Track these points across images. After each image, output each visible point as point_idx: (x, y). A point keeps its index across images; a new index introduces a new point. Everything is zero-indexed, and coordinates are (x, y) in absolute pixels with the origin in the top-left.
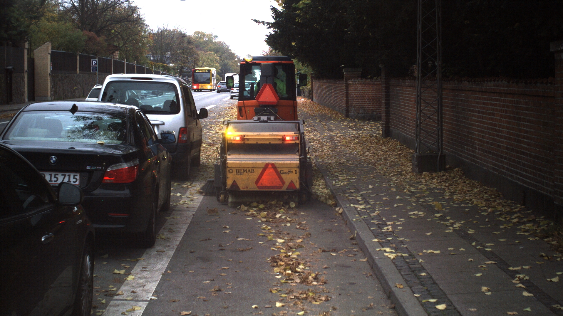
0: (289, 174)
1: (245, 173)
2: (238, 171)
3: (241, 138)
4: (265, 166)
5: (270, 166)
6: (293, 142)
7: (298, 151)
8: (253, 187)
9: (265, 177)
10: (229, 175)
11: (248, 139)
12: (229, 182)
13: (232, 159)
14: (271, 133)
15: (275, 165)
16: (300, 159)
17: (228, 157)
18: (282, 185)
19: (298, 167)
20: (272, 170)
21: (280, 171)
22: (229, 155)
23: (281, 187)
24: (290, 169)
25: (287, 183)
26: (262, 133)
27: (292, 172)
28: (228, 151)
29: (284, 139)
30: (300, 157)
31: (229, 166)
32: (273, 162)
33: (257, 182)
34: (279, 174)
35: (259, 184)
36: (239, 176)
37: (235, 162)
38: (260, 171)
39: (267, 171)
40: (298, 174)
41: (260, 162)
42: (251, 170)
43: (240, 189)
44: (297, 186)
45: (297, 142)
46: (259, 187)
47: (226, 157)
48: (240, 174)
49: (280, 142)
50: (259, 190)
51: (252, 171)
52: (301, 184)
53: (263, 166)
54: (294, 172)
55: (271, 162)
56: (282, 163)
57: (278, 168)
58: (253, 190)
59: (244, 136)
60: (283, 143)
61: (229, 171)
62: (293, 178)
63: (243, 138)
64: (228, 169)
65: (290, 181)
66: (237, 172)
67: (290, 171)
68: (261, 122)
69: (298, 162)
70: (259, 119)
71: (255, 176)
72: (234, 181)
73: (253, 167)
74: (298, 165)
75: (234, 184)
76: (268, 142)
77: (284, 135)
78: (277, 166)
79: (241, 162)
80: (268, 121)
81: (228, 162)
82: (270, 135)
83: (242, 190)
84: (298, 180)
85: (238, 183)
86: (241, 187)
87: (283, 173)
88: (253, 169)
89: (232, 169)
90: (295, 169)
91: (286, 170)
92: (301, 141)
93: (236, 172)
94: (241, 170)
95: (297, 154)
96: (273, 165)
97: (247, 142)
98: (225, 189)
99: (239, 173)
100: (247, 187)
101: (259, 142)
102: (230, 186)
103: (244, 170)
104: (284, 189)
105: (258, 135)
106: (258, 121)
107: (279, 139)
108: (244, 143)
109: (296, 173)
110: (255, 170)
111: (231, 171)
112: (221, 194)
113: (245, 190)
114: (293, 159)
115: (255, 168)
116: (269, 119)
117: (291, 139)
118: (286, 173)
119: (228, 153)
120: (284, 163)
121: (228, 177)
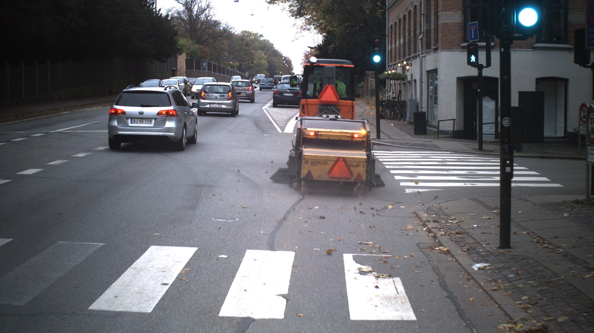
0: (357, 167)
1: (319, 165)
2: (313, 162)
3: (314, 134)
4: (337, 159)
5: (341, 160)
6: (361, 139)
7: (364, 148)
8: (325, 177)
9: (336, 168)
10: (304, 165)
11: (321, 135)
12: (304, 172)
13: (308, 152)
14: (342, 131)
15: (346, 158)
16: (367, 155)
17: (304, 150)
18: (350, 177)
19: (366, 162)
20: (343, 163)
21: (350, 165)
22: (305, 148)
23: (349, 179)
24: (359, 163)
25: (355, 176)
26: (333, 130)
27: (360, 166)
28: (303, 144)
29: (352, 136)
30: (367, 153)
31: (305, 158)
32: (344, 156)
33: (329, 173)
34: (348, 166)
35: (331, 175)
36: (313, 167)
37: (310, 154)
38: (333, 163)
39: (339, 164)
40: (365, 168)
41: (333, 156)
43: (313, 178)
44: (364, 178)
45: (364, 139)
46: (330, 178)
47: (302, 150)
49: (350, 139)
50: (330, 180)
51: (325, 163)
52: (367, 176)
53: (335, 159)
54: (362, 165)
55: (342, 156)
56: (352, 158)
57: (348, 161)
58: (325, 180)
59: (318, 132)
60: (352, 140)
61: (305, 162)
62: (362, 170)
63: (316, 133)
64: (303, 161)
65: (358, 174)
67: (358, 165)
68: (331, 120)
69: (366, 157)
71: (328, 167)
72: (309, 171)
73: (326, 160)
74: (366, 160)
75: (309, 173)
76: (338, 139)
77: (353, 133)
78: (347, 160)
79: (316, 155)
80: (338, 119)
81: (305, 154)
82: (340, 132)
83: (315, 179)
84: (365, 173)
85: (312, 173)
86: (315, 176)
87: (352, 166)
89: (308, 160)
90: (363, 163)
91: (355, 164)
92: (368, 139)
93: (312, 164)
94: (317, 161)
95: (364, 150)
96: (344, 158)
97: (320, 137)
98: (299, 177)
99: (314, 165)
100: (320, 177)
101: (331, 138)
102: (304, 175)
104: (352, 180)
105: (330, 132)
106: (328, 119)
107: (349, 136)
109: (363, 167)
110: (328, 162)
112: (295, 181)
113: (318, 179)
114: (361, 155)
115: (328, 160)
116: (337, 117)
117: (359, 136)
118: (355, 166)
119: (303, 147)
120: (354, 158)
121: (303, 168)
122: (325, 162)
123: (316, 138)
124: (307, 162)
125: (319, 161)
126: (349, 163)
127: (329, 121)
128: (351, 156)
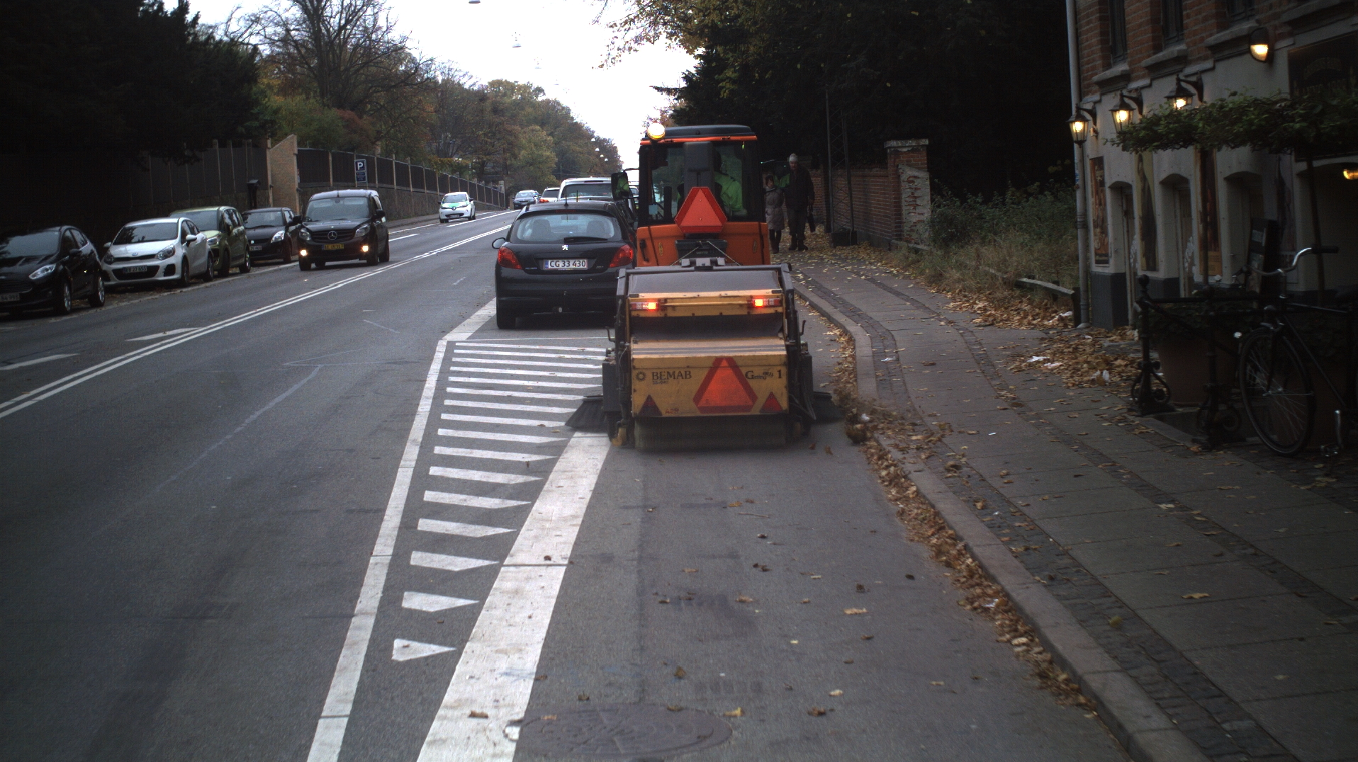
0: (765, 379)
1: (671, 380)
2: (657, 375)
3: (657, 305)
4: (714, 364)
5: (724, 363)
6: (771, 311)
7: (782, 330)
8: (689, 409)
9: (713, 386)
10: (636, 385)
11: (674, 307)
12: (638, 401)
13: (643, 351)
14: (723, 293)
15: (735, 359)
16: (787, 347)
17: (634, 346)
18: (751, 403)
19: (785, 364)
20: (730, 372)
21: (747, 373)
22: (636, 342)
23: (749, 408)
24: (767, 368)
25: (762, 400)
26: (703, 294)
27: (772, 375)
28: (631, 333)
29: (750, 305)
30: (788, 343)
31: (637, 366)
32: (731, 354)
33: (698, 397)
34: (743, 379)
35: (702, 403)
36: (658, 387)
37: (648, 356)
38: (705, 372)
39: (719, 374)
40: (784, 380)
41: (703, 355)
42: (684, 373)
43: (660, 413)
44: (784, 404)
45: (780, 310)
46: (702, 409)
47: (629, 348)
48: (661, 383)
49: (744, 312)
50: (701, 415)
51: (686, 375)
52: (790, 400)
53: (710, 363)
54: (776, 374)
55: (726, 355)
56: (749, 356)
57: (742, 366)
58: (689, 415)
59: (666, 300)
60: (749, 313)
61: (637, 376)
62: (777, 386)
63: (662, 304)
64: (634, 373)
65: (767, 394)
66: (655, 377)
67: (766, 373)
68: (699, 269)
69: (785, 353)
70: (692, 264)
71: (694, 384)
72: (649, 398)
73: (688, 367)
74: (784, 359)
75: (650, 404)
76: (715, 313)
77: (752, 297)
78: (739, 363)
79: (662, 357)
80: (715, 268)
81: (634, 356)
82: (721, 297)
83: (665, 415)
84: (785, 391)
85: (657, 401)
86: (665, 408)
87: (753, 377)
88: (690, 370)
89: (644, 371)
90: (779, 368)
91: (758, 371)
92: (787, 308)
93: (653, 379)
94: (665, 372)
95: (781, 335)
96: (730, 360)
97: (671, 314)
98: (628, 415)
99: (659, 381)
100: (677, 410)
101: (698, 313)
102: (640, 407)
103: (668, 373)
104: (756, 411)
105: (694, 298)
106: (692, 268)
107: (741, 305)
108: (666, 315)
109: (780, 377)
110: (694, 372)
112: (620, 425)
113: (672, 415)
114: (774, 348)
115: (692, 368)
116: (715, 263)
117: (766, 304)
118: (759, 377)
119: (632, 339)
120: (754, 356)
121: (635, 391)
122: (686, 372)
123: (663, 315)
124: (641, 376)
125: (671, 372)
126: (744, 371)
127: (695, 273)
128: (747, 354)
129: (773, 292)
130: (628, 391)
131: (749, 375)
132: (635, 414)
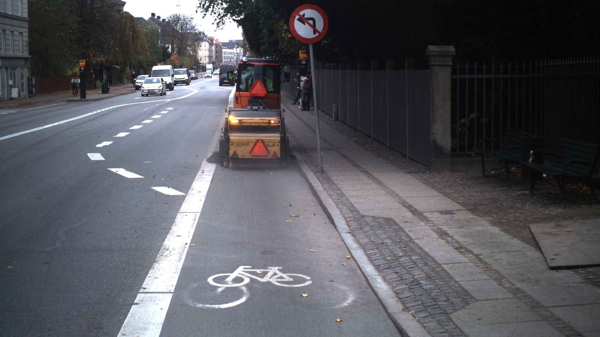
0: (273, 147)
1: (242, 146)
2: (238, 144)
3: (239, 121)
5: (260, 141)
6: (276, 125)
7: (279, 131)
8: (248, 156)
9: (256, 148)
10: (231, 147)
11: (244, 122)
12: (231, 152)
13: (234, 137)
14: (261, 118)
16: (281, 137)
17: (230, 135)
18: (268, 154)
19: (280, 142)
20: (261, 144)
21: (267, 145)
22: (231, 133)
23: (267, 156)
24: (274, 143)
25: (272, 153)
26: (254, 118)
27: (275, 145)
28: (230, 130)
29: (270, 123)
30: (281, 136)
31: (231, 141)
32: (262, 138)
33: (251, 152)
34: (266, 146)
35: (252, 154)
36: (238, 148)
37: (235, 138)
38: (253, 144)
39: (258, 145)
40: (279, 147)
41: (253, 138)
42: (246, 144)
43: (238, 157)
44: (279, 155)
45: (279, 124)
46: (252, 156)
49: (267, 125)
50: (252, 158)
52: (281, 154)
53: (255, 141)
55: (260, 138)
56: (268, 139)
58: (248, 158)
59: (242, 120)
60: (269, 125)
61: (231, 144)
62: (277, 149)
63: (240, 121)
64: (230, 143)
65: (274, 152)
67: (273, 145)
68: (253, 110)
69: (280, 138)
70: (252, 108)
71: (249, 148)
72: (235, 151)
73: (248, 142)
74: (279, 141)
75: (235, 153)
76: (258, 125)
77: (270, 120)
78: (265, 141)
79: (239, 138)
80: (259, 110)
81: (231, 138)
82: (260, 119)
83: (240, 157)
84: (279, 151)
85: (237, 152)
86: (240, 155)
87: (269, 146)
88: (248, 143)
89: (233, 143)
90: (278, 143)
91: (271, 144)
92: (282, 124)
93: (236, 145)
94: (240, 144)
95: (279, 133)
96: (262, 140)
97: (243, 124)
98: (228, 157)
99: (238, 146)
100: (244, 156)
101: (252, 125)
102: (232, 155)
104: (270, 157)
105: (251, 119)
106: (251, 110)
107: (266, 123)
108: (241, 125)
109: (278, 146)
110: (250, 144)
111: (233, 144)
112: (225, 161)
113: (242, 157)
114: (276, 137)
116: (259, 108)
117: (275, 122)
118: (271, 146)
119: (230, 132)
120: (270, 139)
121: (230, 149)
123: (240, 125)
124: (232, 144)
125: (242, 143)
126: (266, 144)
127: (252, 111)
129: (277, 119)
130: (228, 149)
131: (268, 145)
132: (230, 157)
